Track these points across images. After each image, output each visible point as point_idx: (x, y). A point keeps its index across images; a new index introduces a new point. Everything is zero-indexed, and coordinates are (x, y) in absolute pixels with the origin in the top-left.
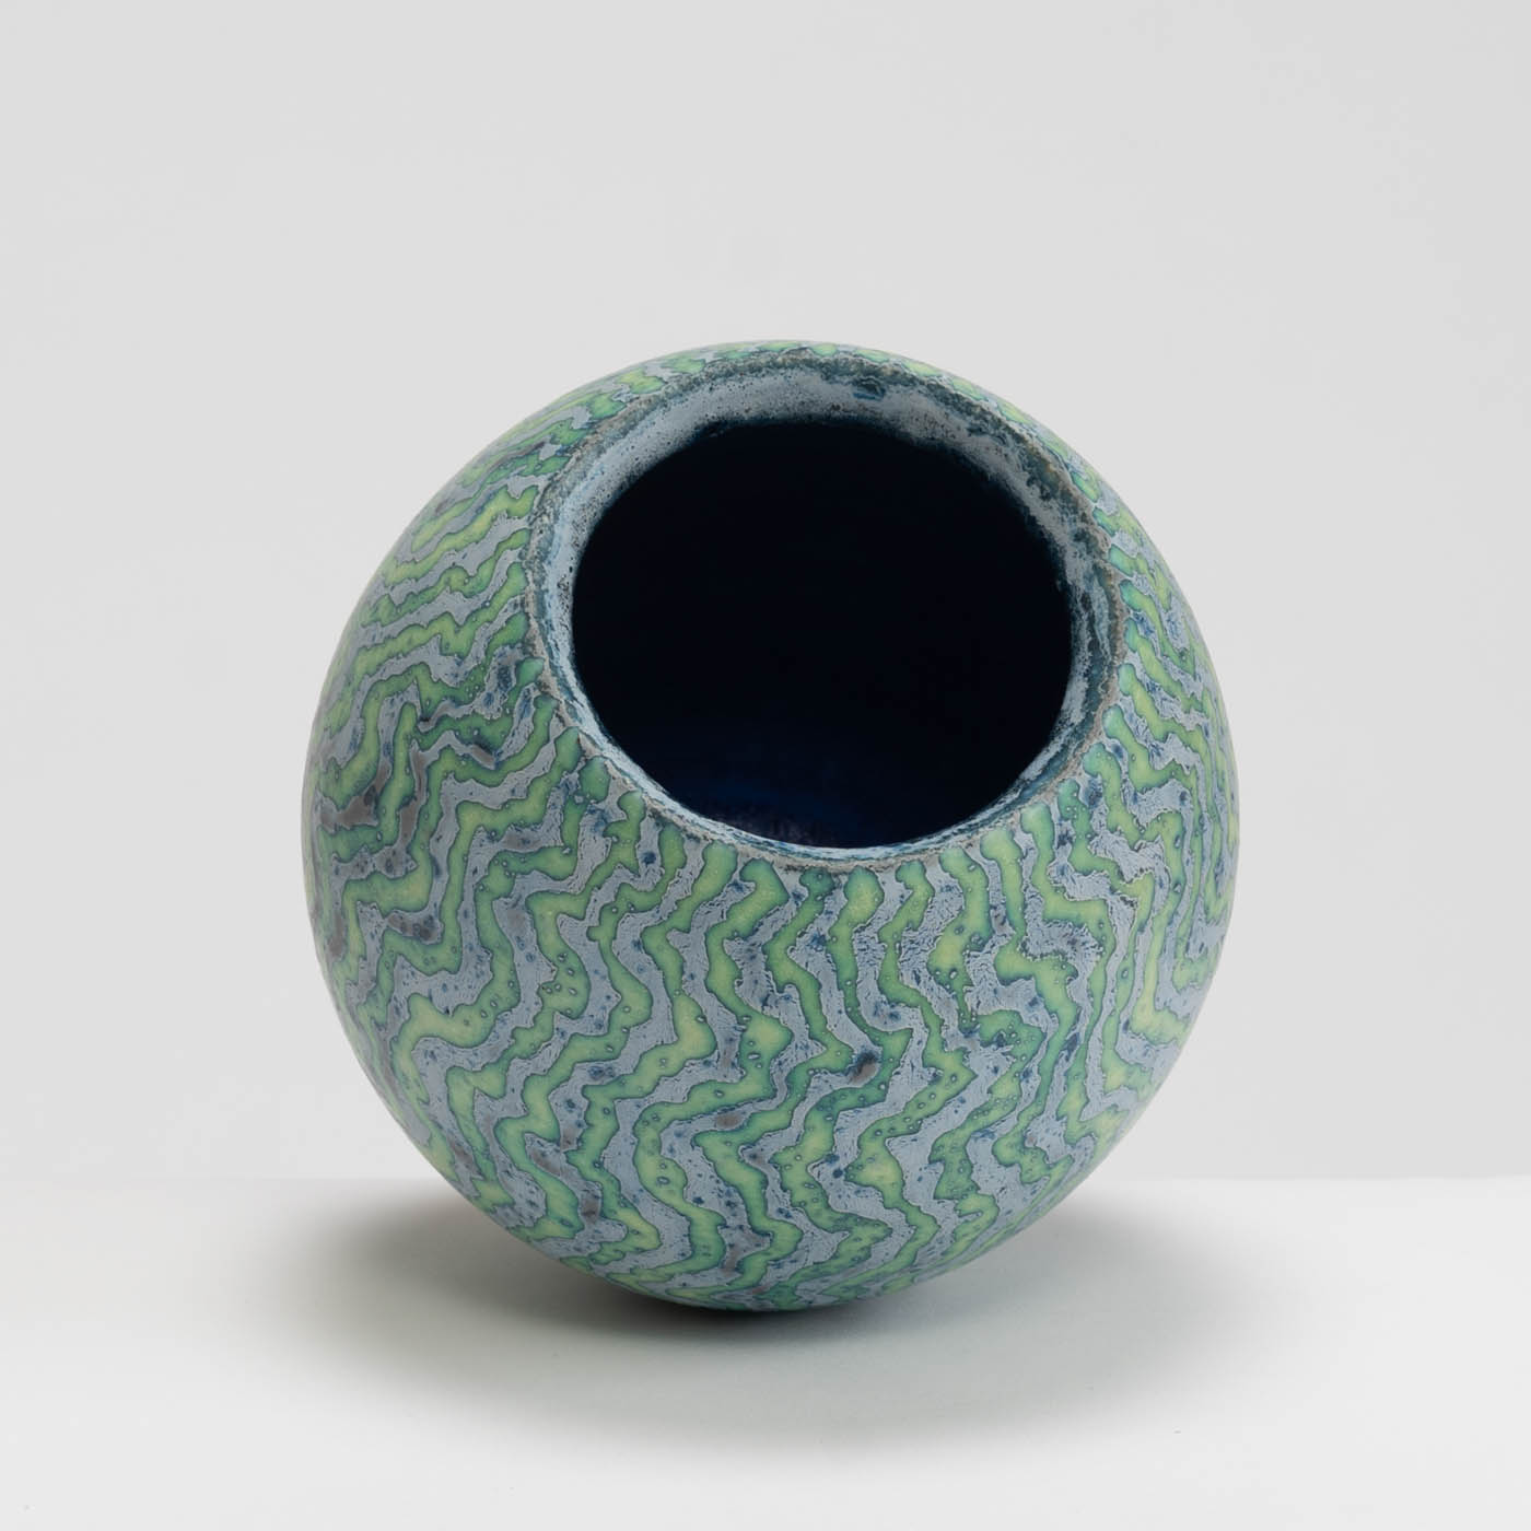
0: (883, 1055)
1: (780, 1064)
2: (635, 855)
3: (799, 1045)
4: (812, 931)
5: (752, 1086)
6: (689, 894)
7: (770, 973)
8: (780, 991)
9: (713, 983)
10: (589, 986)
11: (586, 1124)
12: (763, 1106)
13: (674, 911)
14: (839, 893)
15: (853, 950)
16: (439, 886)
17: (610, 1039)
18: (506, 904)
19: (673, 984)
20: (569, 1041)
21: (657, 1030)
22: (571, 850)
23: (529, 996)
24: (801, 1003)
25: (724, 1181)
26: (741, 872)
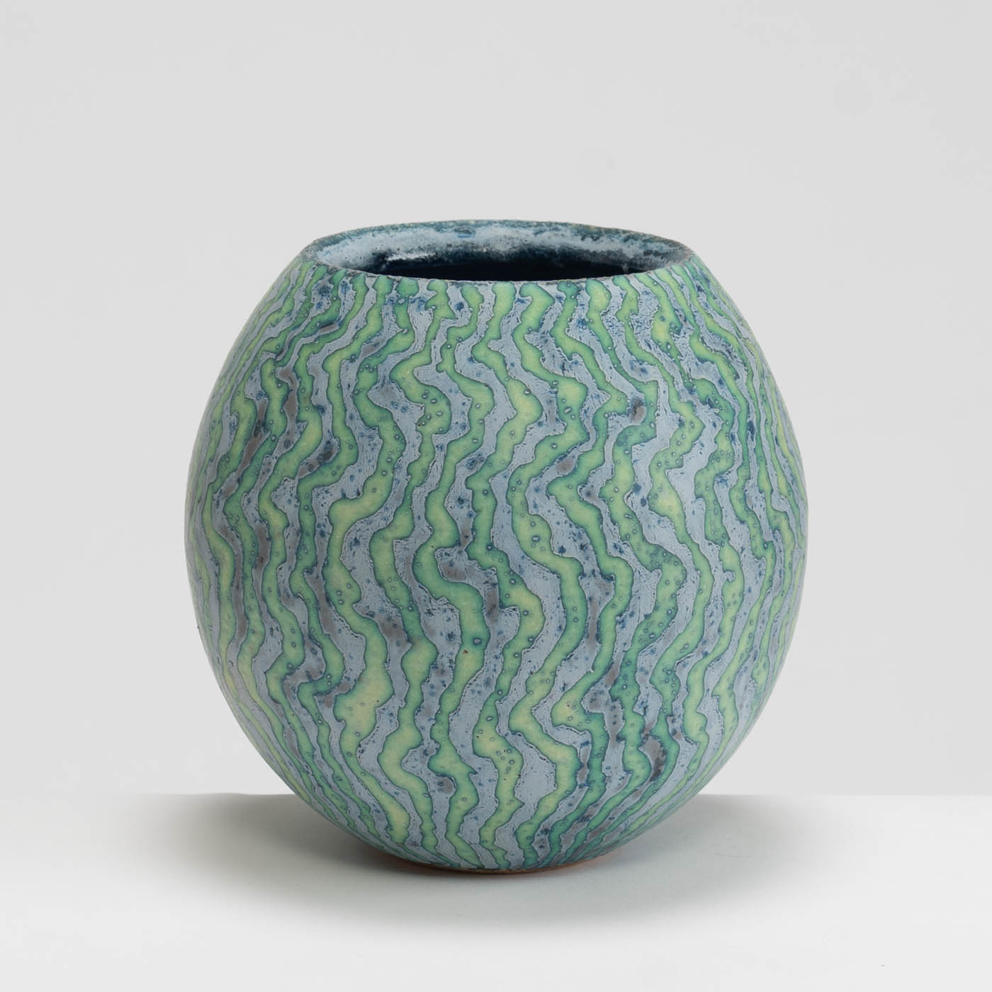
0: (645, 399)
1: (586, 412)
2: (450, 309)
3: (594, 395)
4: (576, 317)
5: (572, 436)
6: (493, 315)
7: (560, 349)
8: (570, 359)
9: (527, 366)
10: (449, 404)
11: (475, 512)
12: (584, 448)
13: (487, 329)
14: (583, 293)
15: (605, 328)
16: (327, 418)
17: (474, 433)
18: (377, 388)
19: (502, 375)
20: (447, 451)
21: (502, 411)
22: (409, 329)
23: (412, 437)
24: (585, 364)
25: (575, 524)
26: (520, 292)
